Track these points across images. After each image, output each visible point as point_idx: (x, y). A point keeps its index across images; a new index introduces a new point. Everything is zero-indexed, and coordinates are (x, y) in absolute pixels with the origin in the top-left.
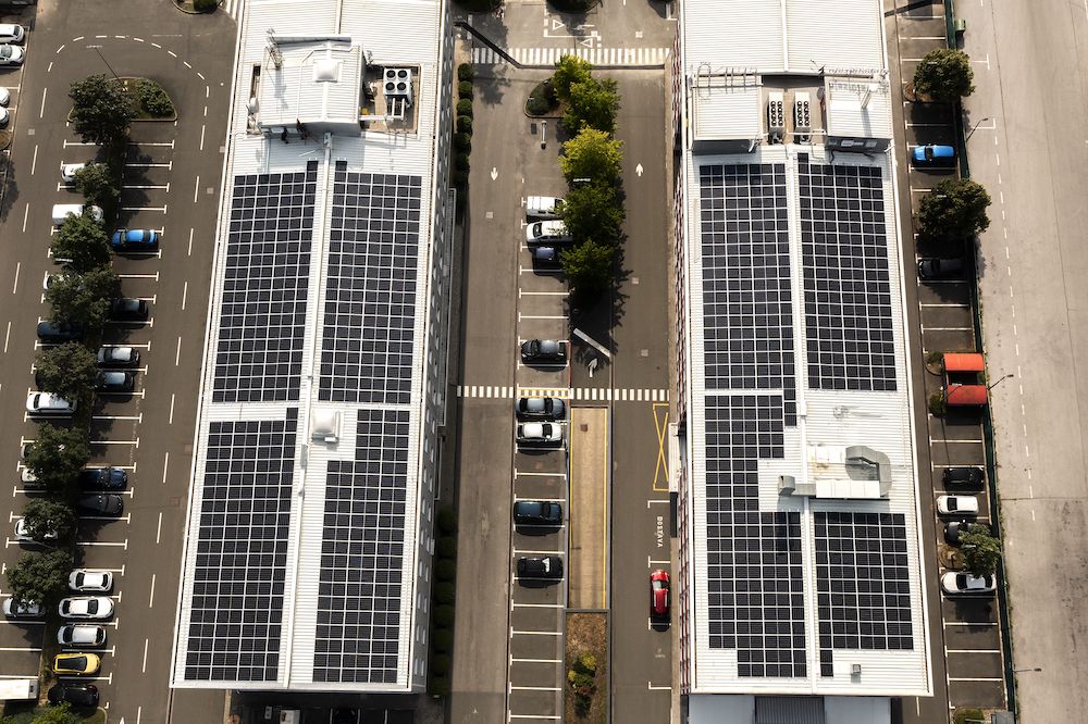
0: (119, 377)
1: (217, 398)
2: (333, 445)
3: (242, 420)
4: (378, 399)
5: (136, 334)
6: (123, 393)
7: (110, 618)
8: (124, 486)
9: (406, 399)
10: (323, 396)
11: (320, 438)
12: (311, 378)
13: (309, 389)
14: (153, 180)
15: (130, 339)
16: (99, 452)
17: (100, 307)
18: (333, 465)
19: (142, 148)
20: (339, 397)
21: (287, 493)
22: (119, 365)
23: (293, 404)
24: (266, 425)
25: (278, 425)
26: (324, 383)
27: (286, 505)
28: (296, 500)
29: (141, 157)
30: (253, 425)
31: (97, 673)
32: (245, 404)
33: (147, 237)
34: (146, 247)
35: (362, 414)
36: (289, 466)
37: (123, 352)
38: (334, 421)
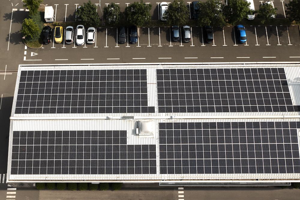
0: (177, 35)
1: (159, 72)
2: (134, 132)
3: (148, 85)
4: (162, 155)
5: (197, 40)
6: (170, 37)
7: (76, 44)
8: (130, 43)
9: (163, 171)
10: (162, 125)
11: (138, 125)
12: (171, 118)
13: (165, 117)
14: (270, 38)
15: (195, 38)
16: (144, 31)
17: (207, 21)
18: (124, 133)
19: (286, 32)
20: (161, 133)
21: (109, 111)
22: (183, 34)
23: (156, 110)
24: (145, 97)
25: (146, 103)
26: (169, 125)
27: (102, 111)
28: (104, 115)
29: (282, 32)
30: (145, 90)
31: (55, 42)
32: (156, 85)
33: (243, 38)
34: (238, 39)
35: (153, 147)
36: (123, 111)
37: (188, 35)
38: (148, 132)
